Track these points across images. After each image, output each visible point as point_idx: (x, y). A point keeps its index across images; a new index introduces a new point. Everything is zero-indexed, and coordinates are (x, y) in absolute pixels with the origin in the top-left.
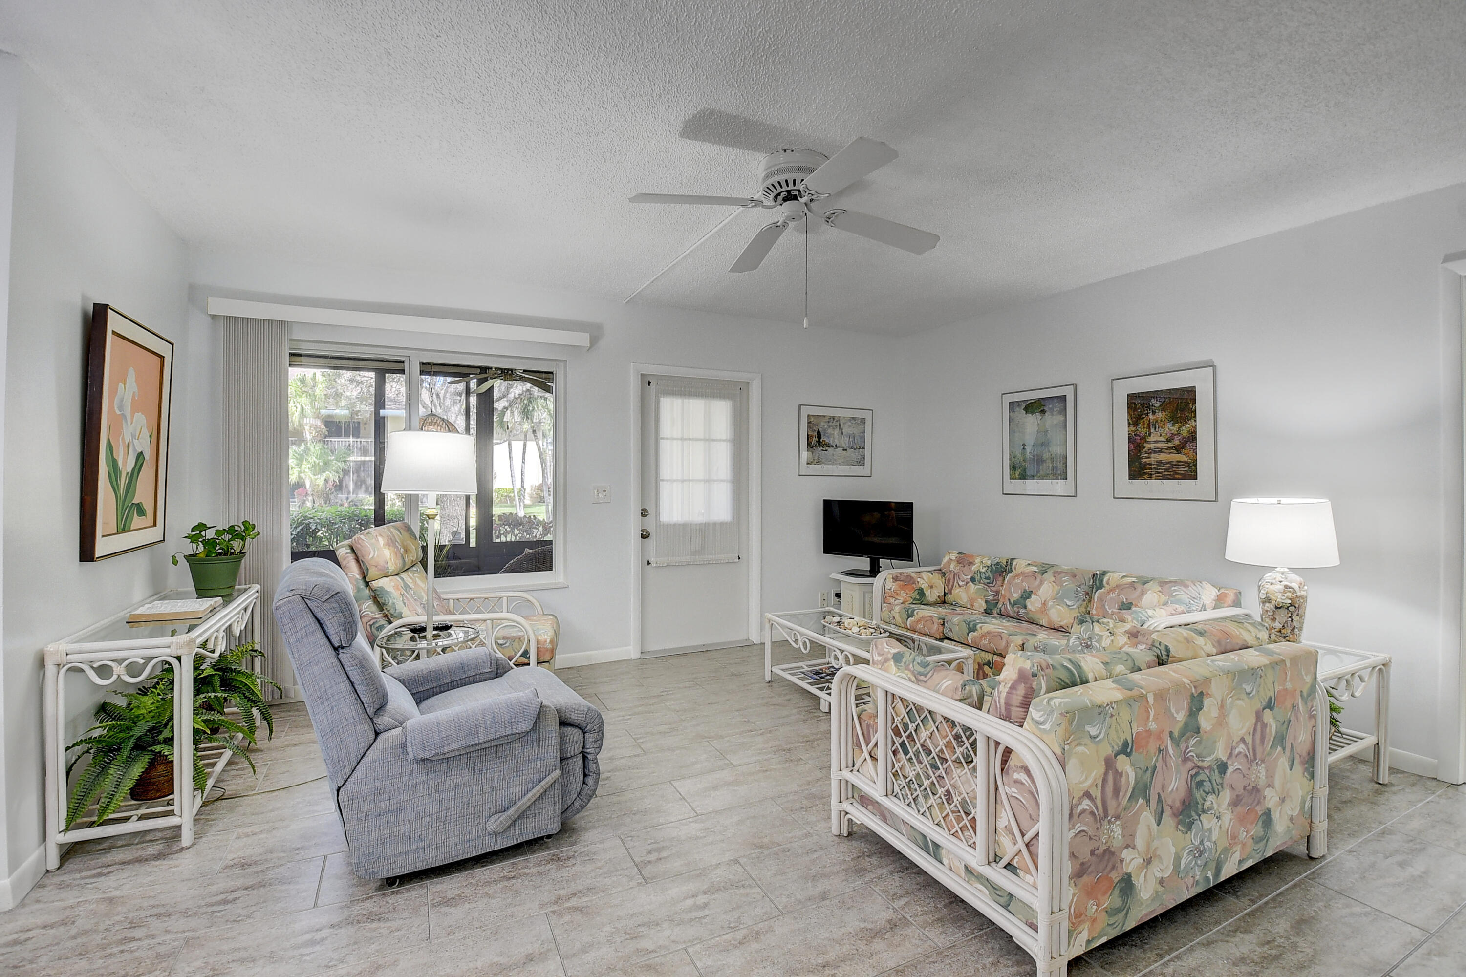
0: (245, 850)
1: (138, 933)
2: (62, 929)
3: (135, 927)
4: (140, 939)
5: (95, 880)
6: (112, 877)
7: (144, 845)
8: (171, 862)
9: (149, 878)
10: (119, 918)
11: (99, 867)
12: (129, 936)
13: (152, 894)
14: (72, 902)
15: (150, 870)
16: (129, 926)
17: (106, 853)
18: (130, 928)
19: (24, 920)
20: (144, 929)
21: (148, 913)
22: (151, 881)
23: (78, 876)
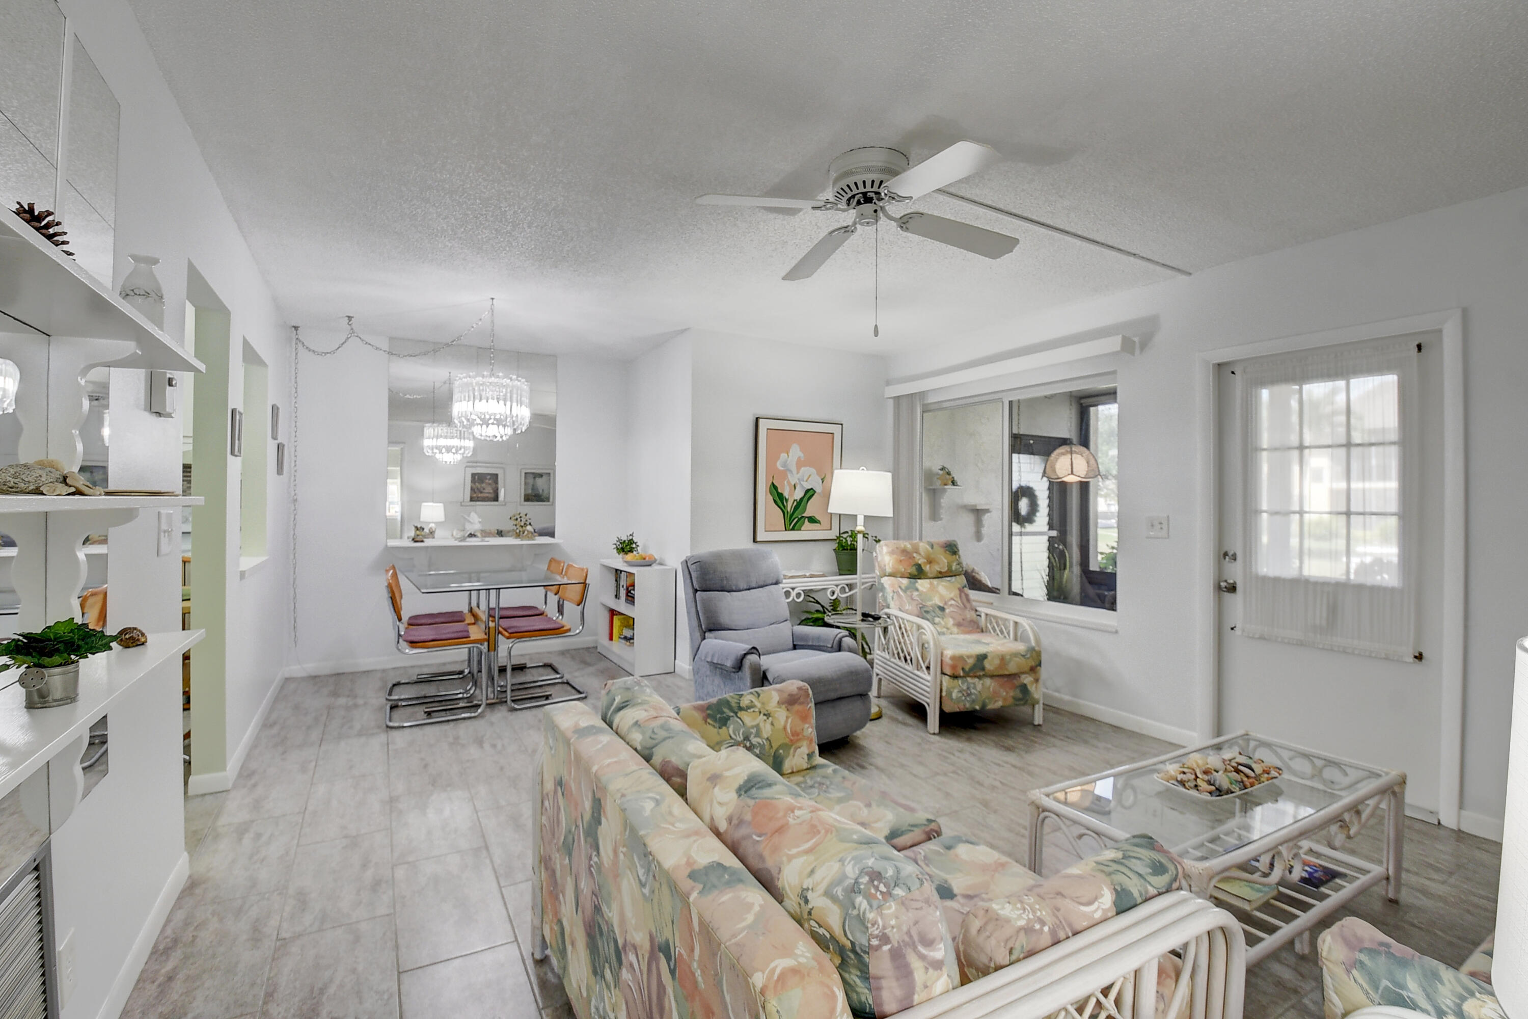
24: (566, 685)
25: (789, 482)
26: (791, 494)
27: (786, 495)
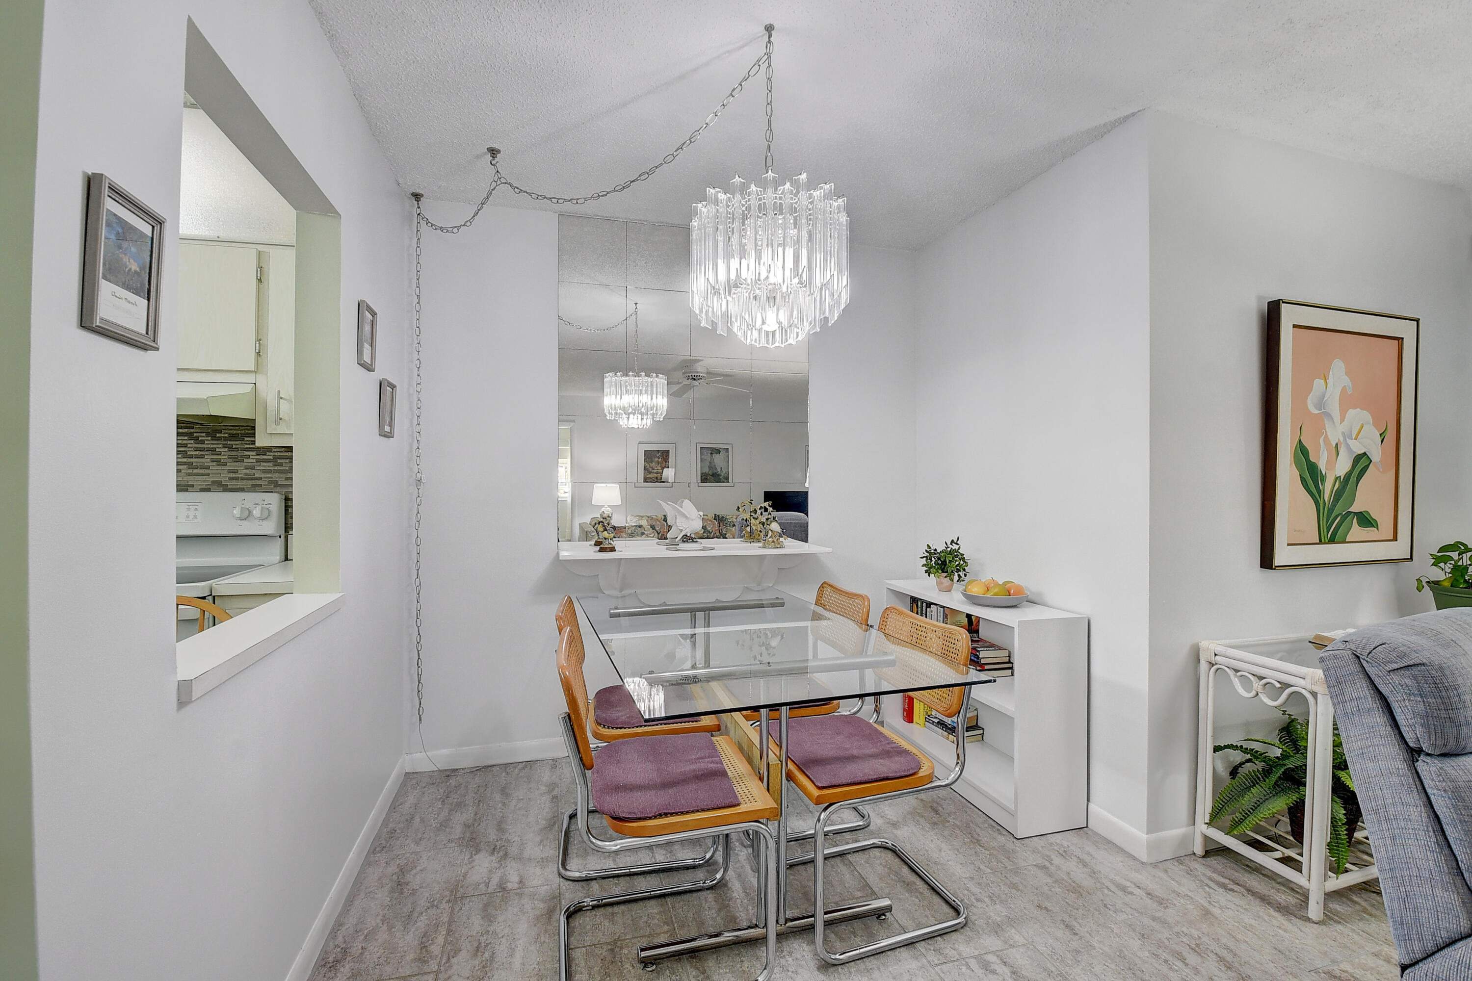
0: (1368, 973)
1: (1192, 959)
2: (1155, 905)
3: (1196, 952)
4: (1187, 965)
5: (1216, 887)
6: (1229, 896)
7: (1283, 888)
8: (1285, 923)
9: (1253, 922)
10: (1195, 933)
11: (1229, 879)
12: (1184, 954)
13: (1239, 936)
14: (1183, 890)
15: (1261, 914)
16: (1194, 946)
17: (1246, 871)
18: (1192, 949)
19: (1143, 877)
20: (1199, 960)
21: (1218, 950)
22: (1251, 925)
23: (1209, 873)
24: (889, 852)
25: (1326, 440)
26: (1331, 464)
27: (1322, 466)
